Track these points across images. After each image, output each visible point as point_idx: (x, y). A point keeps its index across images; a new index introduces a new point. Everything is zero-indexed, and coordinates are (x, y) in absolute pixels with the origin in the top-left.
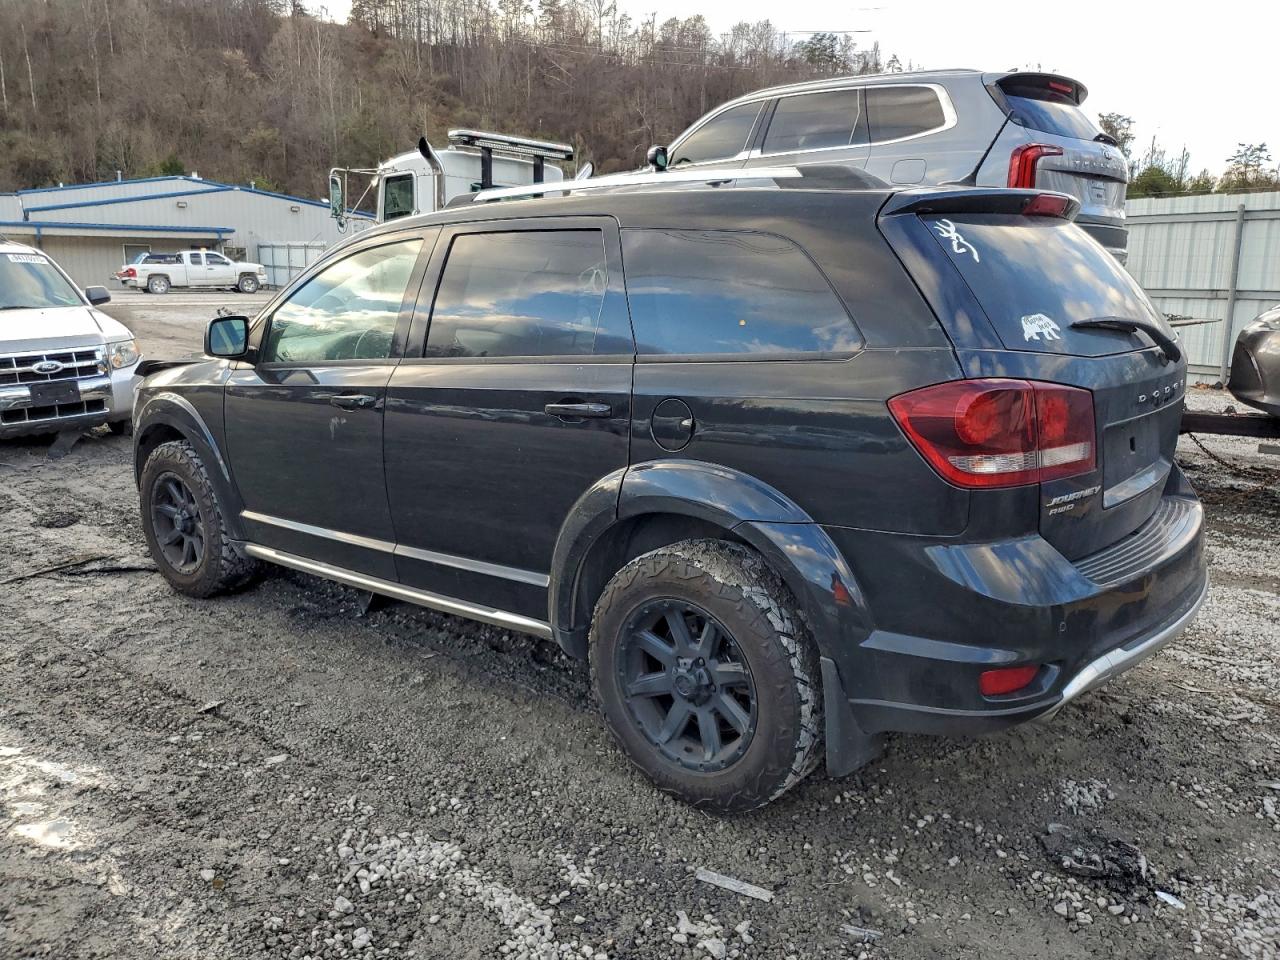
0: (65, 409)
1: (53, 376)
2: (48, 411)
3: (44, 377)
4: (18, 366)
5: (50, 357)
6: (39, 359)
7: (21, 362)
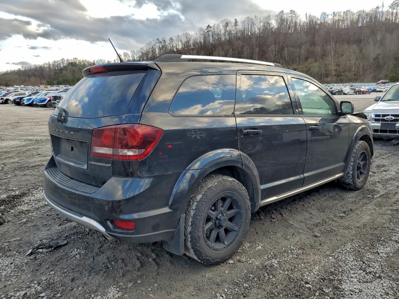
0: (391, 131)
1: (391, 121)
2: (385, 131)
3: (388, 121)
4: (382, 117)
5: (392, 115)
6: (388, 115)
7: (384, 116)
